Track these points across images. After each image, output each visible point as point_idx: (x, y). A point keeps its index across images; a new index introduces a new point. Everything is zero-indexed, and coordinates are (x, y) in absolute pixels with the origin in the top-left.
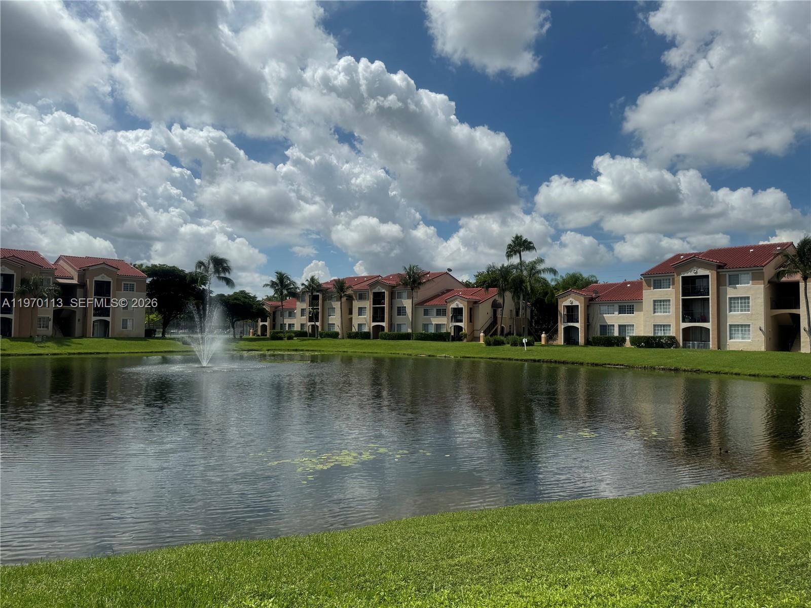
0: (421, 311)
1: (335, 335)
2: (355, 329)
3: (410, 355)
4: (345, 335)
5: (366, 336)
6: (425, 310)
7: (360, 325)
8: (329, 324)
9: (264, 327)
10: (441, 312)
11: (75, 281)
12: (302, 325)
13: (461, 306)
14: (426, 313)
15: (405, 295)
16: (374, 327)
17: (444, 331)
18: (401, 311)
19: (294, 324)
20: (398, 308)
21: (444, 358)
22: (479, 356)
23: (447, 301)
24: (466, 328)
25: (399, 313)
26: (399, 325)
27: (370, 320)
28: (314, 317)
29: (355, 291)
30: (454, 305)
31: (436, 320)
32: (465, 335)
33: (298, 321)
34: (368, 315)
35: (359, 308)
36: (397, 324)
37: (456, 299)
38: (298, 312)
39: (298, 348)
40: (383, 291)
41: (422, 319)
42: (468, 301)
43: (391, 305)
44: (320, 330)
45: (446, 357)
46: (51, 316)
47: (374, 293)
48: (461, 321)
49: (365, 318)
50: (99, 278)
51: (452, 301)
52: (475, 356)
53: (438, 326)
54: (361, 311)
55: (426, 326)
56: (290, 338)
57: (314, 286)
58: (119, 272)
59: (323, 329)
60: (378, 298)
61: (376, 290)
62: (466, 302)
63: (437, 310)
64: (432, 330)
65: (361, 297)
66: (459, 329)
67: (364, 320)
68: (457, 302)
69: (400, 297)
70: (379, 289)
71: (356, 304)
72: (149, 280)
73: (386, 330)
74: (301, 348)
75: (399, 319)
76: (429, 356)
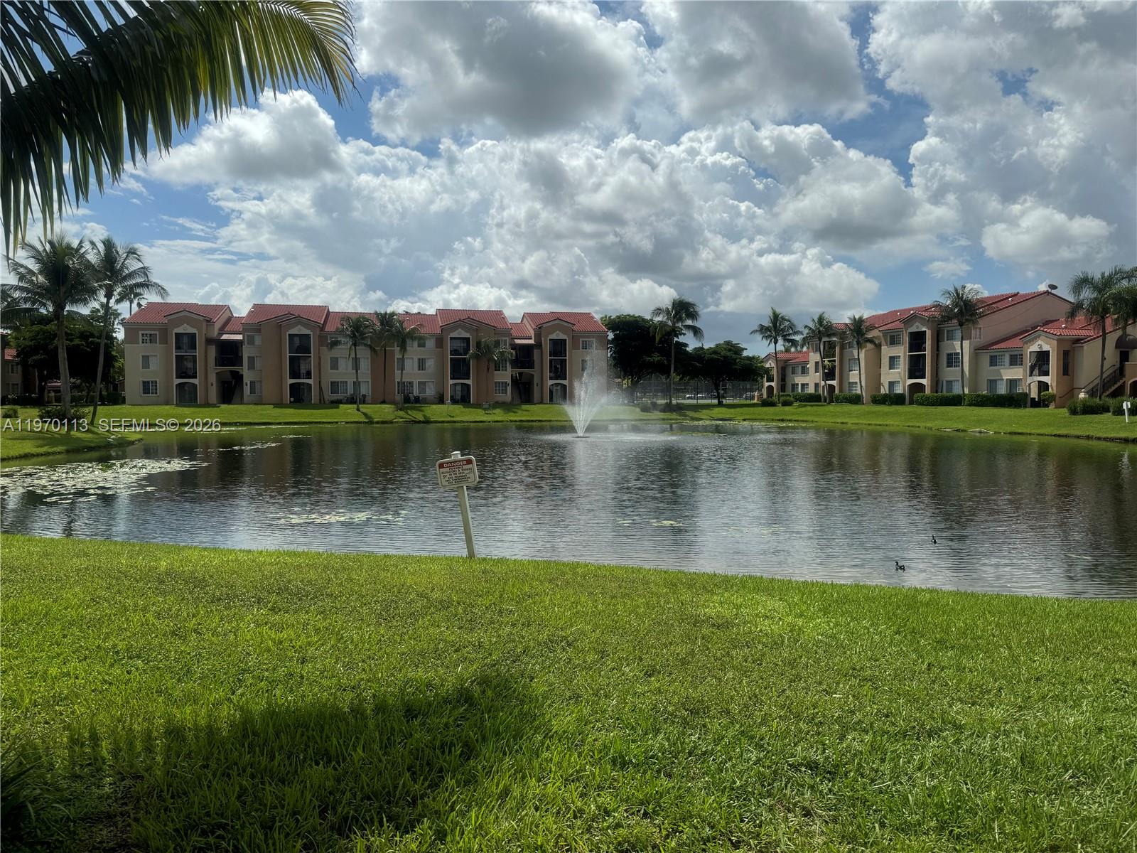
0: (985, 359)
1: (857, 400)
2: (884, 390)
3: (931, 429)
4: (870, 400)
5: (898, 400)
6: (991, 357)
7: (891, 384)
8: (850, 383)
9: (770, 389)
10: (1016, 360)
11: (532, 342)
12: (817, 385)
13: (1046, 348)
14: (993, 361)
15: (958, 334)
16: (911, 386)
17: (1019, 390)
18: (953, 360)
19: (807, 384)
20: (948, 355)
21: (978, 434)
22: (1039, 431)
23: (1025, 340)
24: (1054, 384)
25: (950, 365)
26: (950, 383)
27: (905, 374)
28: (829, 375)
29: (885, 333)
30: (1034, 348)
31: (1010, 373)
32: (1053, 398)
33: (811, 380)
34: (902, 368)
35: (891, 358)
36: (947, 382)
37: (1039, 336)
38: (811, 366)
39: (785, 417)
40: (924, 329)
41: (987, 371)
42: (1058, 340)
43: (938, 350)
44: (837, 391)
45: (980, 432)
46: (509, 381)
47: (911, 333)
48: (1047, 374)
49: (899, 373)
50: (554, 336)
51: (1032, 341)
52: (1033, 431)
53: (1013, 383)
54: (893, 361)
55: (992, 383)
56: (786, 404)
57: (821, 329)
58: (575, 328)
59: (841, 390)
60: (917, 341)
61: (914, 329)
62: (1055, 342)
63: (1011, 356)
64: (1002, 390)
65: (893, 341)
66: (1043, 386)
67: (896, 377)
68: (1040, 342)
69: (951, 338)
70: (917, 327)
71: (887, 351)
72: (611, 336)
73: (928, 391)
74: (788, 418)
75: (950, 373)
76: (958, 430)
